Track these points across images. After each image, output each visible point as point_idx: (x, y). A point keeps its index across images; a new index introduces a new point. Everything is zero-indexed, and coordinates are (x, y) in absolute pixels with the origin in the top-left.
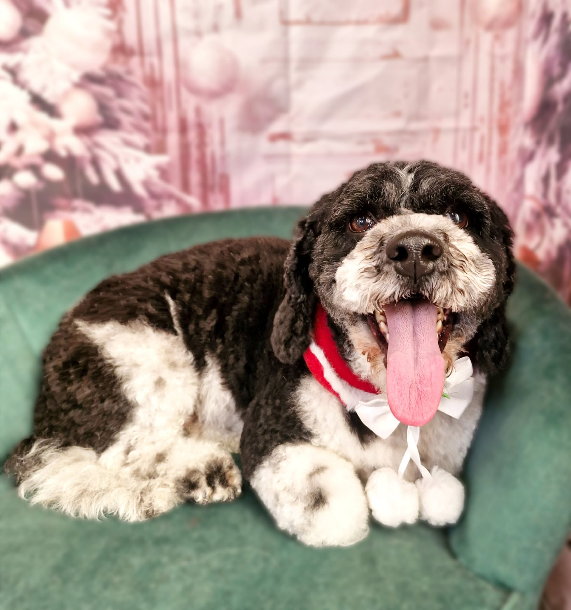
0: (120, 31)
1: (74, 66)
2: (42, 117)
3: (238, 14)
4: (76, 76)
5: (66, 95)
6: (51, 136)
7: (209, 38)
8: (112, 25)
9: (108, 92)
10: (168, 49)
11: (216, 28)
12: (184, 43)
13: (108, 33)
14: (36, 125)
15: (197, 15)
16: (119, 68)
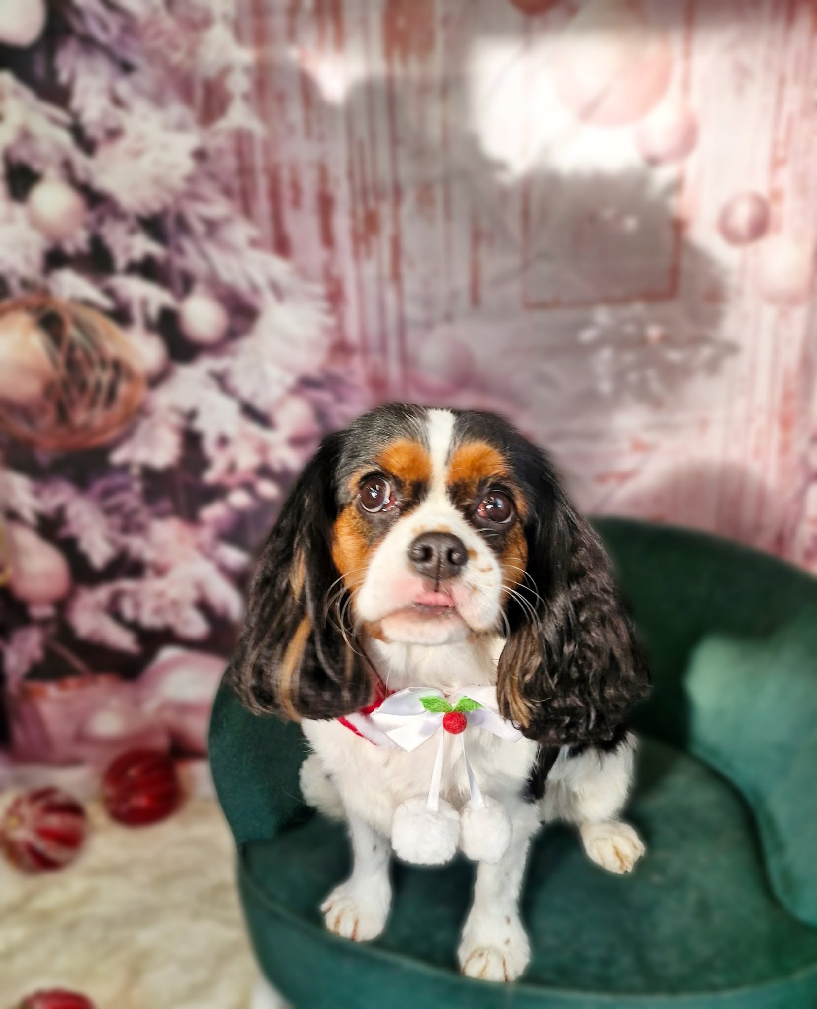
0: (340, 327)
1: (287, 368)
2: (253, 429)
3: (475, 299)
4: (290, 380)
5: (280, 403)
6: (263, 449)
7: (442, 331)
8: (330, 321)
9: (325, 396)
10: (393, 344)
11: (449, 318)
12: (412, 337)
13: (326, 330)
14: (246, 436)
15: (427, 302)
16: (338, 369)
